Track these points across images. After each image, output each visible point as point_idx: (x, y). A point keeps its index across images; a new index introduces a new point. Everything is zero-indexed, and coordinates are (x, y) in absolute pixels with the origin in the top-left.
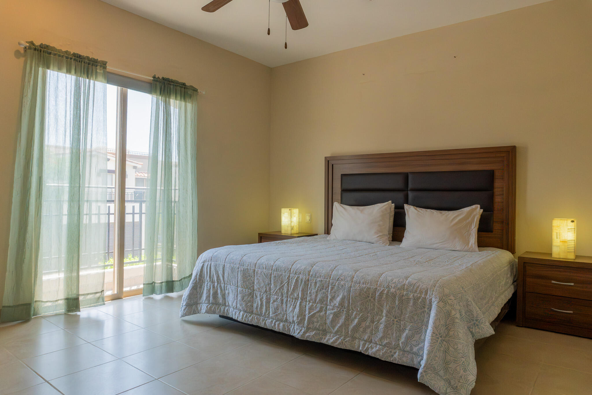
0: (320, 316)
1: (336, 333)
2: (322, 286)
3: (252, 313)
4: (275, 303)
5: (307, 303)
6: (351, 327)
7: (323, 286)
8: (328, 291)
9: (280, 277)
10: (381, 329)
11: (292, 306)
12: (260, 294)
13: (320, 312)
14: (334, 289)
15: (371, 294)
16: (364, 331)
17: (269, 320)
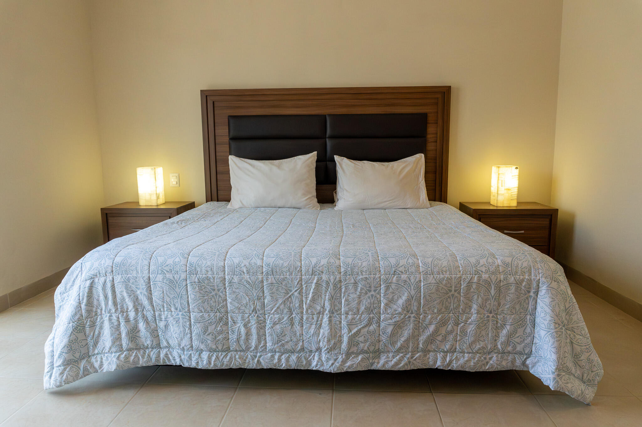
0: (368, 332)
1: (398, 351)
2: (368, 286)
3: (228, 350)
4: (278, 327)
5: (343, 317)
6: (422, 338)
7: (370, 287)
8: (379, 293)
9: (281, 283)
10: (470, 331)
11: (313, 326)
12: (242, 317)
13: (369, 326)
14: (391, 288)
15: (453, 287)
16: (445, 339)
17: (266, 354)
